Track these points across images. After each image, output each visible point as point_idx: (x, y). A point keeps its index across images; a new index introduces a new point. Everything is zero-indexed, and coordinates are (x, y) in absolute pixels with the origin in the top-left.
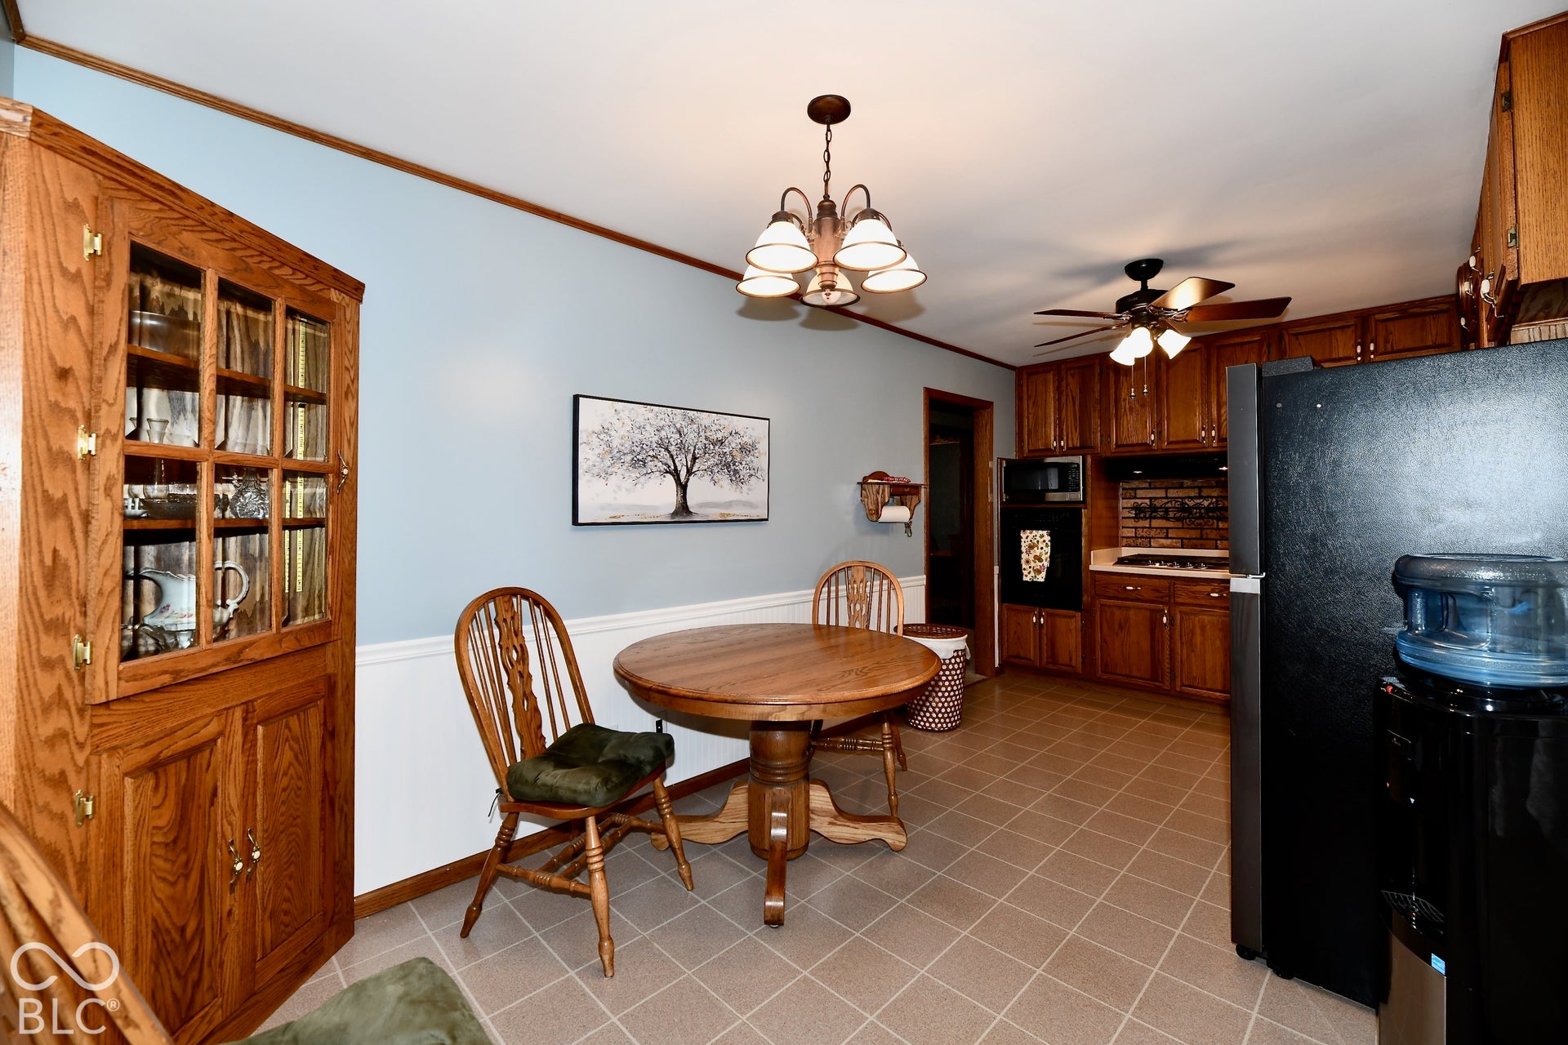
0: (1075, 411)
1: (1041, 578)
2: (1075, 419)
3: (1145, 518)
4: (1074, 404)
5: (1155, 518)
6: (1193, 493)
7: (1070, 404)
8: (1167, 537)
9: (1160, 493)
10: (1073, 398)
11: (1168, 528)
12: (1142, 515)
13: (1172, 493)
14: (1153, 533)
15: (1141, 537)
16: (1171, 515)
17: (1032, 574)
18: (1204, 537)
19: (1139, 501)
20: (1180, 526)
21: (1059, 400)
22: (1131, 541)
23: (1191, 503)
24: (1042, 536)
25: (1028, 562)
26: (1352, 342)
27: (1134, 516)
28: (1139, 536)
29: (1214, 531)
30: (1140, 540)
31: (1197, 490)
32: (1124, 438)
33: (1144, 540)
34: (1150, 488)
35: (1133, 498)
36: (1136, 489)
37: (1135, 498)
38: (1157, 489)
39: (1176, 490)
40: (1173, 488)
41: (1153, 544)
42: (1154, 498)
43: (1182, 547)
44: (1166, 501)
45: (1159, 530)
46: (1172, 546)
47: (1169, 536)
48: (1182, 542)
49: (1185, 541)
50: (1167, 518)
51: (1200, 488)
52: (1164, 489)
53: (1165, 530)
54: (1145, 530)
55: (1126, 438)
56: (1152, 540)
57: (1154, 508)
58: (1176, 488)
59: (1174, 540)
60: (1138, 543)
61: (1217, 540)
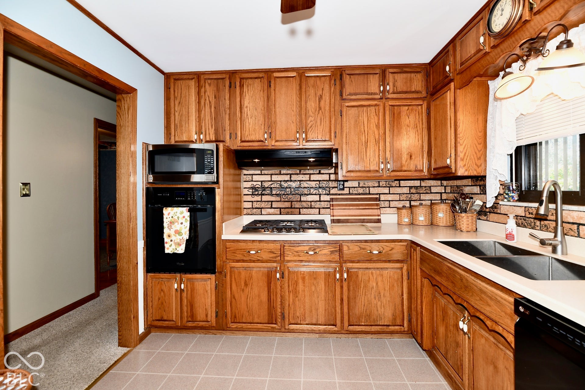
0: (211, 112)
1: (181, 250)
2: (211, 119)
3: (258, 195)
4: (211, 107)
5: (264, 195)
6: (287, 178)
7: (207, 107)
8: (271, 208)
9: (268, 178)
10: (210, 102)
11: (272, 202)
12: (256, 193)
13: (275, 178)
14: (263, 205)
15: (256, 208)
16: (274, 192)
17: (173, 246)
18: (293, 207)
19: (255, 183)
20: (279, 200)
21: (199, 102)
22: (249, 211)
23: (285, 185)
24: (182, 213)
25: (169, 236)
26: (378, 84)
27: (251, 193)
28: (255, 207)
29: (299, 202)
30: (255, 210)
31: (289, 176)
32: (246, 135)
33: (257, 210)
34: (261, 174)
35: (251, 181)
36: (252, 175)
37: (252, 181)
38: (265, 174)
39: (277, 176)
40: (275, 174)
41: (263, 213)
42: (264, 181)
43: (280, 214)
44: (271, 183)
45: (267, 203)
46: (275, 214)
47: (273, 207)
48: (280, 210)
49: (282, 210)
50: (272, 195)
51: (291, 174)
52: (270, 174)
53: (270, 203)
54: (258, 203)
55: (247, 136)
56: (262, 210)
57: (264, 187)
58: (277, 174)
59: (276, 209)
60: (254, 212)
61: (300, 208)
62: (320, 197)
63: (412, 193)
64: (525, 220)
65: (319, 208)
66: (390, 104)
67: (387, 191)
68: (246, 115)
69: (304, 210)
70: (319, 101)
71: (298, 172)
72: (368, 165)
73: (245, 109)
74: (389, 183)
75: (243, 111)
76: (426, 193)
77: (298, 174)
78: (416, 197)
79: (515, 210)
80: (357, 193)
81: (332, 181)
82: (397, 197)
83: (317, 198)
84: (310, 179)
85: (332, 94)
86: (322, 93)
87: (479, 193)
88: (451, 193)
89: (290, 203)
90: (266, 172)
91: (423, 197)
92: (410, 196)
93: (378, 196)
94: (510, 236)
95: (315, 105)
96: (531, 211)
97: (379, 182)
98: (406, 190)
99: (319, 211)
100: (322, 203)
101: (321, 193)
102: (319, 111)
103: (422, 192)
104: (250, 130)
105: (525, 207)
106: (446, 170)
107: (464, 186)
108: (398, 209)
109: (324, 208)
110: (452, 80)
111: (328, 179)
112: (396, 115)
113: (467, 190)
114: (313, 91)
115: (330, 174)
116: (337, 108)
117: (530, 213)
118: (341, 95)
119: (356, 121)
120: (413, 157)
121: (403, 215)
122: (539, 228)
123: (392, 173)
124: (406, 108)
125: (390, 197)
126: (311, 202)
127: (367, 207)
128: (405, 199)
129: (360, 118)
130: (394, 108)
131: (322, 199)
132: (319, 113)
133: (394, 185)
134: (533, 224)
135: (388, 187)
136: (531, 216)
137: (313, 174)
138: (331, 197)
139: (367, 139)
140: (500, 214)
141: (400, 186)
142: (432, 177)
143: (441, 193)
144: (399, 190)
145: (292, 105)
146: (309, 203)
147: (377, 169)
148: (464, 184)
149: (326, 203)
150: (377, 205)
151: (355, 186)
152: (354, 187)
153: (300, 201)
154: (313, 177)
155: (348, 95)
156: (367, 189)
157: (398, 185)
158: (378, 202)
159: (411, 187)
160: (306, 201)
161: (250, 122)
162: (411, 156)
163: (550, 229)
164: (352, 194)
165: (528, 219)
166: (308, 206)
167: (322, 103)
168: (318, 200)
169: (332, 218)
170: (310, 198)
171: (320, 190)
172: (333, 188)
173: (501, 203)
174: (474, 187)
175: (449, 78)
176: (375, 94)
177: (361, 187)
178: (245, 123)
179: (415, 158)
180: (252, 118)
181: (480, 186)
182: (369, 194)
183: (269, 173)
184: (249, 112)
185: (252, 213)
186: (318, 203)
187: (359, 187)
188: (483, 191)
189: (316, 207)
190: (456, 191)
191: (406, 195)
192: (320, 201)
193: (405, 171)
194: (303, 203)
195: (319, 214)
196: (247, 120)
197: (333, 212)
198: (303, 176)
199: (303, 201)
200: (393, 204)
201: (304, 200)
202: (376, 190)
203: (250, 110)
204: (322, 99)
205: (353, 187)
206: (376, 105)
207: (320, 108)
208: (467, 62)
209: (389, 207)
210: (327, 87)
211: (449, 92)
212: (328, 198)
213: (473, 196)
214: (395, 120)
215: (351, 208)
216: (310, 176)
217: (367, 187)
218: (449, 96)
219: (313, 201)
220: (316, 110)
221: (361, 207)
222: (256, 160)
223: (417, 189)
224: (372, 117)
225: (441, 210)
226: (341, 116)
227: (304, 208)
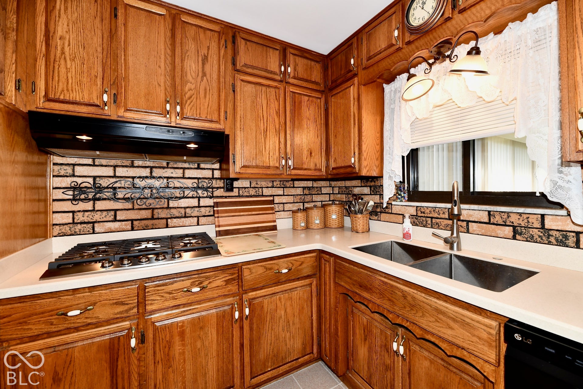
3: (87, 200)
5: (99, 199)
6: (146, 172)
8: (115, 220)
9: (108, 171)
11: (116, 211)
12: (83, 197)
13: (120, 172)
14: (97, 217)
15: (81, 223)
16: (120, 195)
18: (155, 217)
19: (80, 180)
20: (130, 207)
22: (66, 229)
26: (278, 62)
27: (71, 197)
28: (79, 221)
29: (165, 210)
30: (79, 226)
31: (148, 170)
32: (60, 89)
33: (85, 225)
34: (94, 165)
35: (70, 176)
36: (74, 165)
37: (74, 176)
38: (102, 166)
39: (125, 169)
40: (123, 166)
41: (97, 229)
42: (99, 177)
43: (133, 229)
44: (114, 180)
45: (105, 213)
46: (121, 230)
47: (118, 218)
48: (132, 224)
49: (135, 223)
50: (115, 198)
51: (151, 168)
52: (111, 166)
53: (112, 213)
54: (87, 214)
55: (63, 91)
56: (96, 225)
57: (99, 187)
58: (126, 166)
59: (124, 223)
60: (77, 230)
61: (167, 219)
62: (199, 200)
63: (305, 195)
64: (417, 219)
65: (198, 217)
66: (291, 90)
67: (281, 193)
68: (59, 52)
69: (175, 220)
70: (203, 64)
71: (165, 164)
72: (268, 160)
73: (58, 41)
74: (283, 183)
75: (52, 43)
76: (317, 194)
77: (164, 168)
78: (308, 198)
79: (407, 210)
80: (248, 195)
81: (216, 179)
82: (291, 199)
83: (194, 202)
84: (183, 175)
85: (221, 58)
86: (208, 53)
87: (369, 193)
88: (339, 194)
89: (150, 211)
90: (104, 162)
91: (315, 198)
92: (303, 198)
93: (272, 198)
94: (406, 235)
95: (197, 67)
96: (423, 210)
97: (273, 181)
98: (299, 191)
99: (198, 221)
100: (203, 209)
101: (201, 195)
102: (202, 77)
103: (314, 193)
104: (70, 81)
105: (417, 207)
106: (349, 170)
107: (353, 187)
108: (294, 212)
109: (204, 216)
110: (355, 75)
111: (211, 176)
112: (297, 104)
113: (357, 191)
114: (193, 46)
115: (213, 170)
116: (229, 79)
117: (421, 212)
118: (234, 63)
119: (253, 102)
120: (313, 154)
121: (299, 219)
122: (430, 226)
123: (292, 171)
124: (307, 98)
125: (284, 199)
126: (185, 208)
127: (261, 212)
128: (299, 201)
129: (258, 99)
130: (295, 96)
131: (201, 204)
132: (202, 80)
133: (288, 186)
134: (425, 222)
135: (282, 187)
136: (423, 215)
137: (188, 168)
138: (215, 200)
139: (267, 127)
140: (391, 213)
141: (294, 187)
142: (330, 177)
143: (330, 194)
144: (293, 191)
145: (158, 57)
146: (183, 211)
147: (277, 165)
148: (353, 185)
149: (208, 209)
150: (272, 209)
151: (246, 186)
152: (245, 188)
153: (168, 208)
154: (188, 173)
155: (243, 66)
156: (260, 190)
157: (292, 186)
158: (273, 206)
159: (304, 188)
160: (178, 208)
161: (68, 67)
162: (311, 153)
163: (441, 227)
164: (242, 196)
165: (420, 218)
166: (180, 215)
167: (207, 68)
168: (197, 205)
169: (218, 229)
170: (184, 203)
171: (200, 192)
172: (218, 188)
173: (393, 203)
174: (365, 188)
175: (352, 73)
176: (275, 73)
177: (253, 188)
178: (57, 67)
179: (315, 156)
180: (74, 60)
181: (370, 187)
182: (263, 196)
183: (109, 164)
184: (67, 49)
185: (73, 232)
186: (197, 209)
187: (251, 187)
188: (373, 192)
189: (192, 215)
190: (344, 191)
191: (299, 197)
192: (199, 207)
193: (306, 169)
194: (172, 210)
195: (198, 224)
196: (62, 62)
197: (219, 221)
198: (172, 170)
199: (173, 208)
200: (287, 207)
201: (174, 206)
202: (270, 191)
203: (69, 45)
204: (207, 62)
205: (243, 188)
206: (276, 87)
207: (204, 74)
208: (375, 56)
209: (284, 211)
210: (214, 45)
211: (352, 87)
212: (210, 202)
213: (362, 197)
214: (296, 110)
215: (242, 214)
216: (184, 171)
217: (260, 187)
218: (353, 91)
219: (188, 207)
220: (198, 75)
221: (254, 213)
222: (84, 138)
223: (310, 190)
224: (272, 101)
225: (334, 212)
226: (234, 91)
227: (175, 218)
